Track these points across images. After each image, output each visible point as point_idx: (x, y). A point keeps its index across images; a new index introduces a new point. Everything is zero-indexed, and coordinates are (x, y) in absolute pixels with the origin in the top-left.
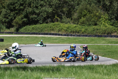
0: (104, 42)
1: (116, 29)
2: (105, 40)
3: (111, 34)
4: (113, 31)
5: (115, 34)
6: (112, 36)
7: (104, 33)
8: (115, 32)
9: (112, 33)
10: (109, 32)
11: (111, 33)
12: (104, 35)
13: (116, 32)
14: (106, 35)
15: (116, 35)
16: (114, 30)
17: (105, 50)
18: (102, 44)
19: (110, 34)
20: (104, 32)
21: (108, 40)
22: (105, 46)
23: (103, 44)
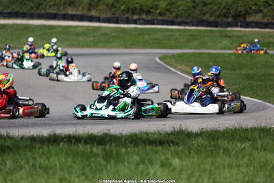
0: (225, 42)
1: (259, 3)
2: (230, 37)
3: (245, 18)
4: (250, 8)
5: (258, 17)
6: (247, 25)
7: (225, 16)
8: (257, 12)
9: (247, 13)
10: (241, 11)
11: (245, 15)
12: (225, 20)
13: (261, 11)
14: (230, 19)
15: (261, 21)
16: (256, 4)
17: (234, 69)
18: (221, 49)
19: (242, 19)
20: (225, 11)
21: (238, 37)
22: (233, 57)
23: (225, 49)
